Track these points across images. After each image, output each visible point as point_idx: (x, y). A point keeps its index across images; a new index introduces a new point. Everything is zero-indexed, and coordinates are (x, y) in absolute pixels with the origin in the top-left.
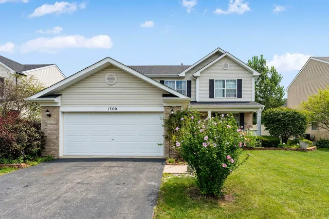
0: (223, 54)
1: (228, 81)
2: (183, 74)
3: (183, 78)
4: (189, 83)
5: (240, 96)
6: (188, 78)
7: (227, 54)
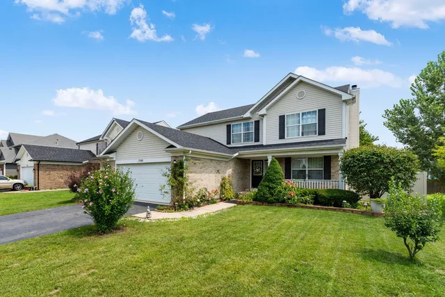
0: (295, 79)
1: (303, 114)
2: (248, 115)
3: (249, 118)
4: (257, 123)
5: (322, 132)
6: (256, 118)
7: (300, 78)
